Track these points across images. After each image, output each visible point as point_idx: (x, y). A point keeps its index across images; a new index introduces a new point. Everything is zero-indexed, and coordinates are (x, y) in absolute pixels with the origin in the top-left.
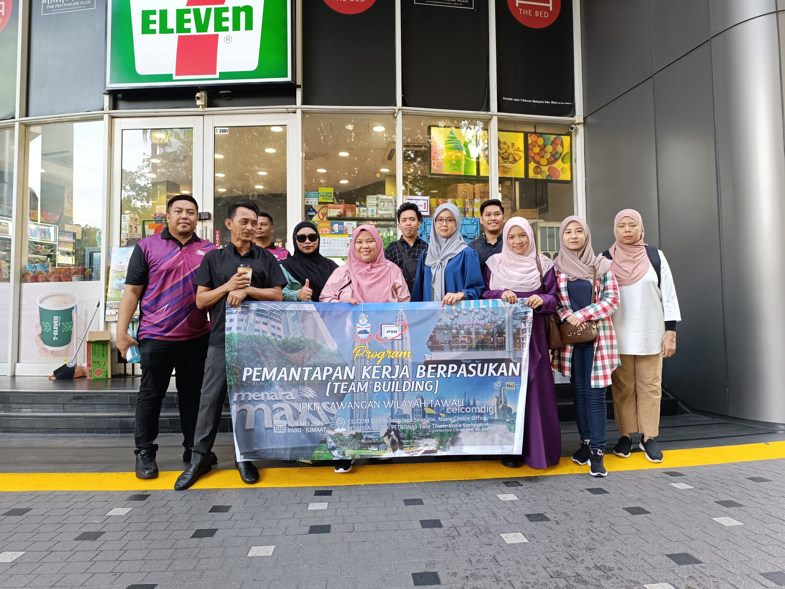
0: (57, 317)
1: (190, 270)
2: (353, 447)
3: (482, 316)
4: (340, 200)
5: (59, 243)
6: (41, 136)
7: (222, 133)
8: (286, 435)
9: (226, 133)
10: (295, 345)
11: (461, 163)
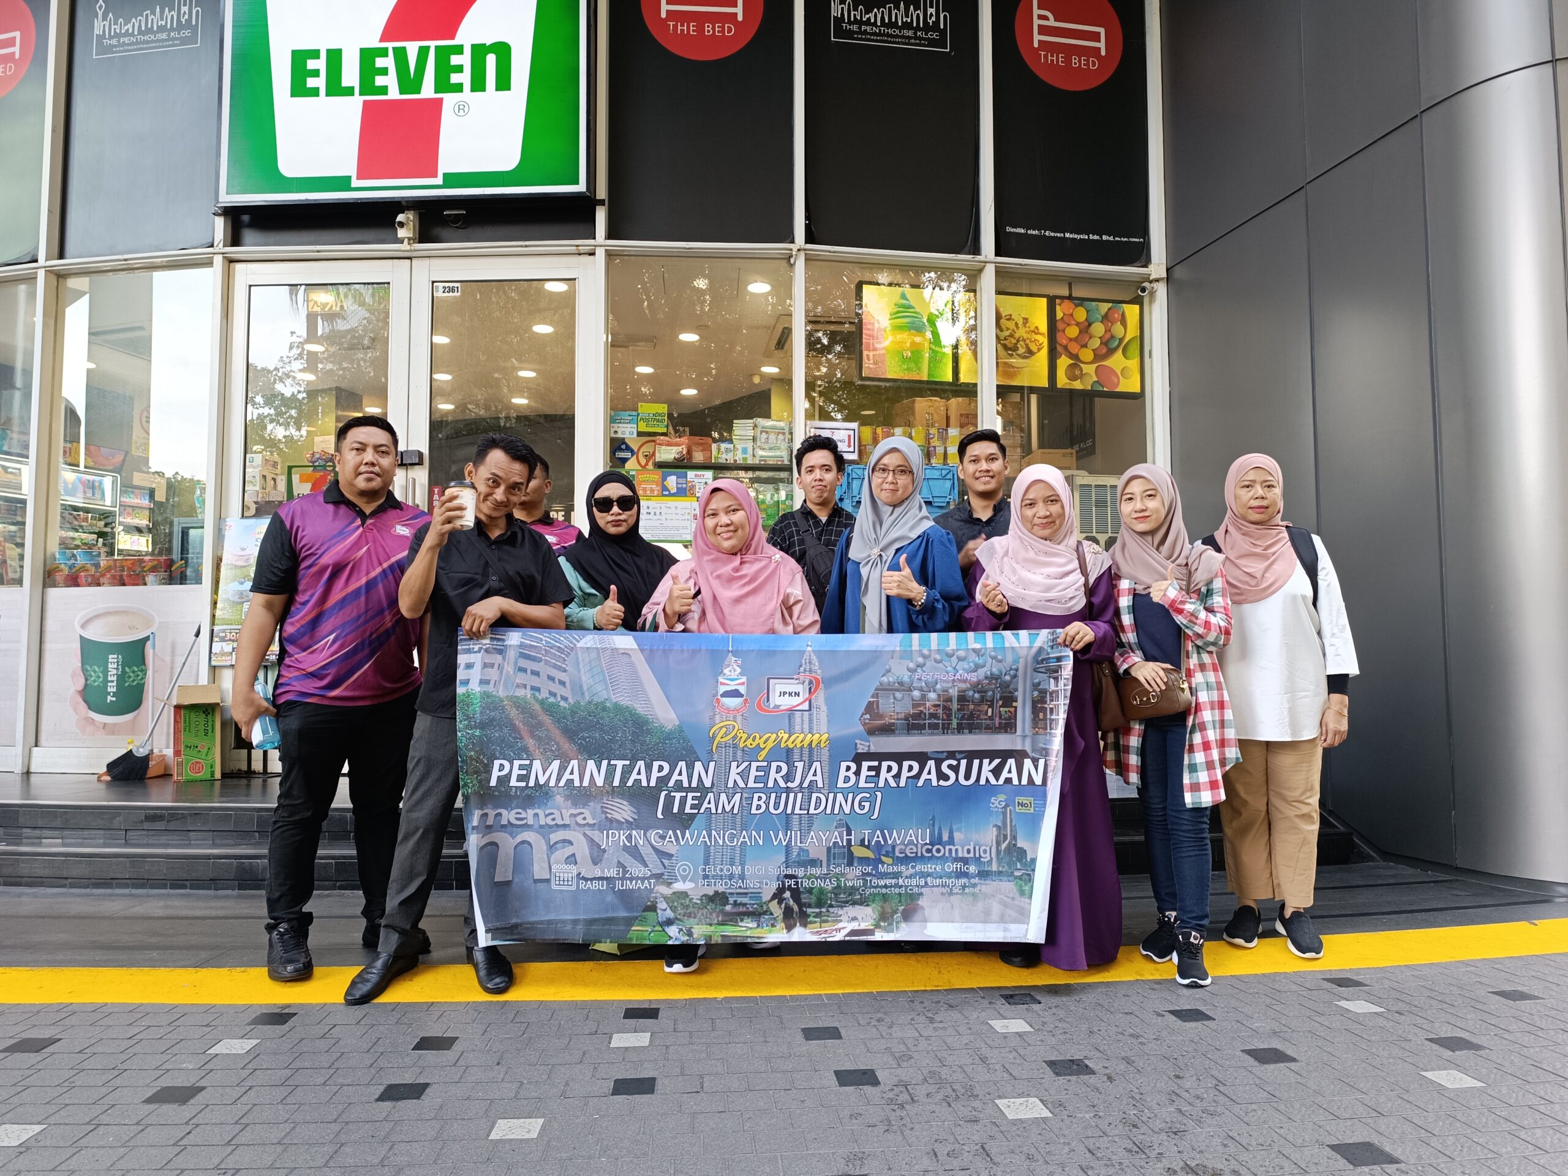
0: (116, 656)
1: (381, 564)
2: (708, 920)
3: (972, 665)
4: (681, 429)
5: (122, 508)
6: (88, 295)
7: (447, 294)
8: (576, 895)
9: (456, 294)
10: (595, 716)
11: (922, 357)
